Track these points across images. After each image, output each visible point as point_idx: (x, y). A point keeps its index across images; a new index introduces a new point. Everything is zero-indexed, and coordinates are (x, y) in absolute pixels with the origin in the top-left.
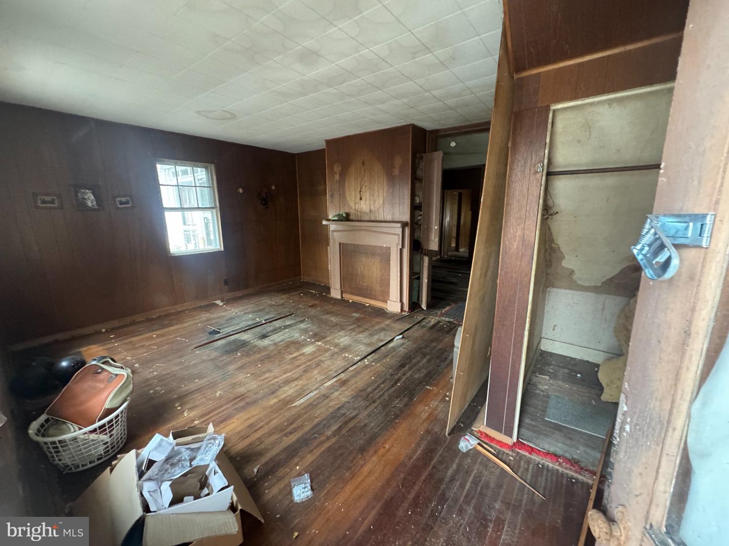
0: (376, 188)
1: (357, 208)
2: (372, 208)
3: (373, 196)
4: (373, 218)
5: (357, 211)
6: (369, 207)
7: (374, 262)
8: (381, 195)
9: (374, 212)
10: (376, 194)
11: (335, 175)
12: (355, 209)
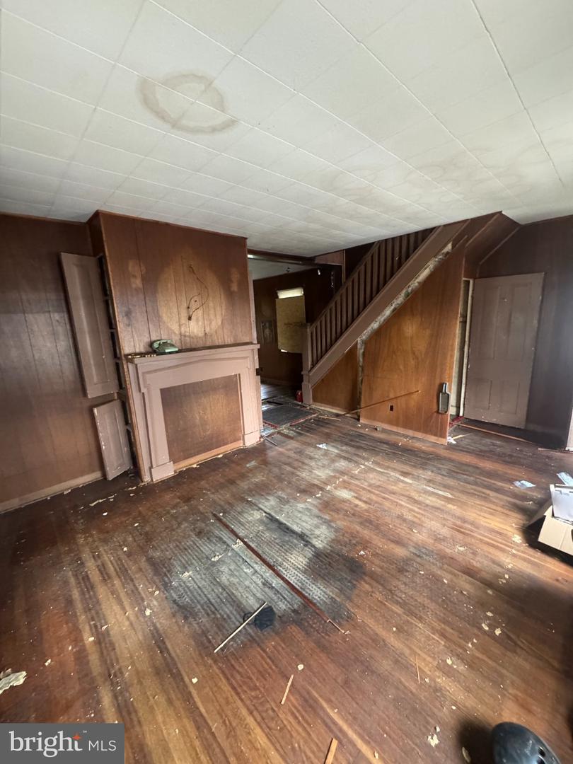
0: (211, 304)
1: (183, 332)
2: (207, 330)
3: (208, 315)
4: (208, 344)
5: (185, 336)
6: (203, 330)
7: (218, 399)
8: (219, 313)
9: (211, 336)
10: (212, 312)
11: (132, 280)
12: (181, 334)
